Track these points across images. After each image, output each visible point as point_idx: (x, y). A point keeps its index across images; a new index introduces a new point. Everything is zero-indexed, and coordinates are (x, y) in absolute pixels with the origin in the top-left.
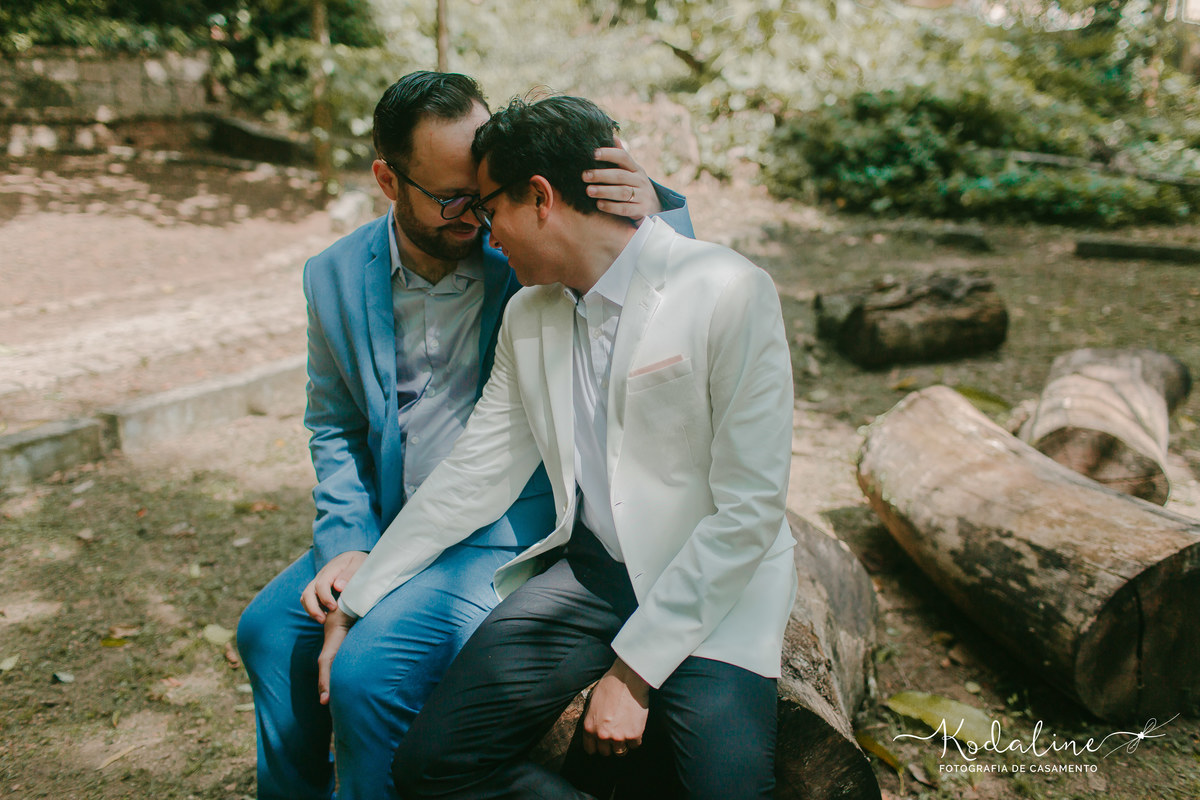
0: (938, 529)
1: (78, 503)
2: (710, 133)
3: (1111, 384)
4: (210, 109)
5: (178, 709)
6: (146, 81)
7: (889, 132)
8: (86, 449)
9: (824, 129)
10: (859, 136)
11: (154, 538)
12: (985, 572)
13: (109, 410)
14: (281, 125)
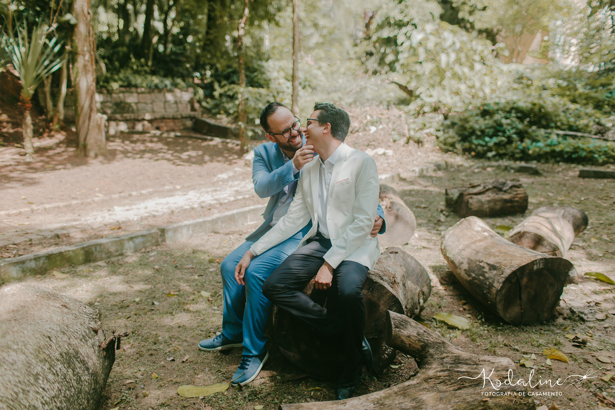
0: (462, 263)
1: (152, 259)
2: (414, 122)
3: (547, 218)
4: (192, 113)
5: (194, 312)
6: (166, 102)
7: (496, 121)
8: (154, 241)
9: (466, 120)
10: (481, 123)
11: (180, 269)
12: (473, 275)
13: (162, 227)
14: (224, 121)
